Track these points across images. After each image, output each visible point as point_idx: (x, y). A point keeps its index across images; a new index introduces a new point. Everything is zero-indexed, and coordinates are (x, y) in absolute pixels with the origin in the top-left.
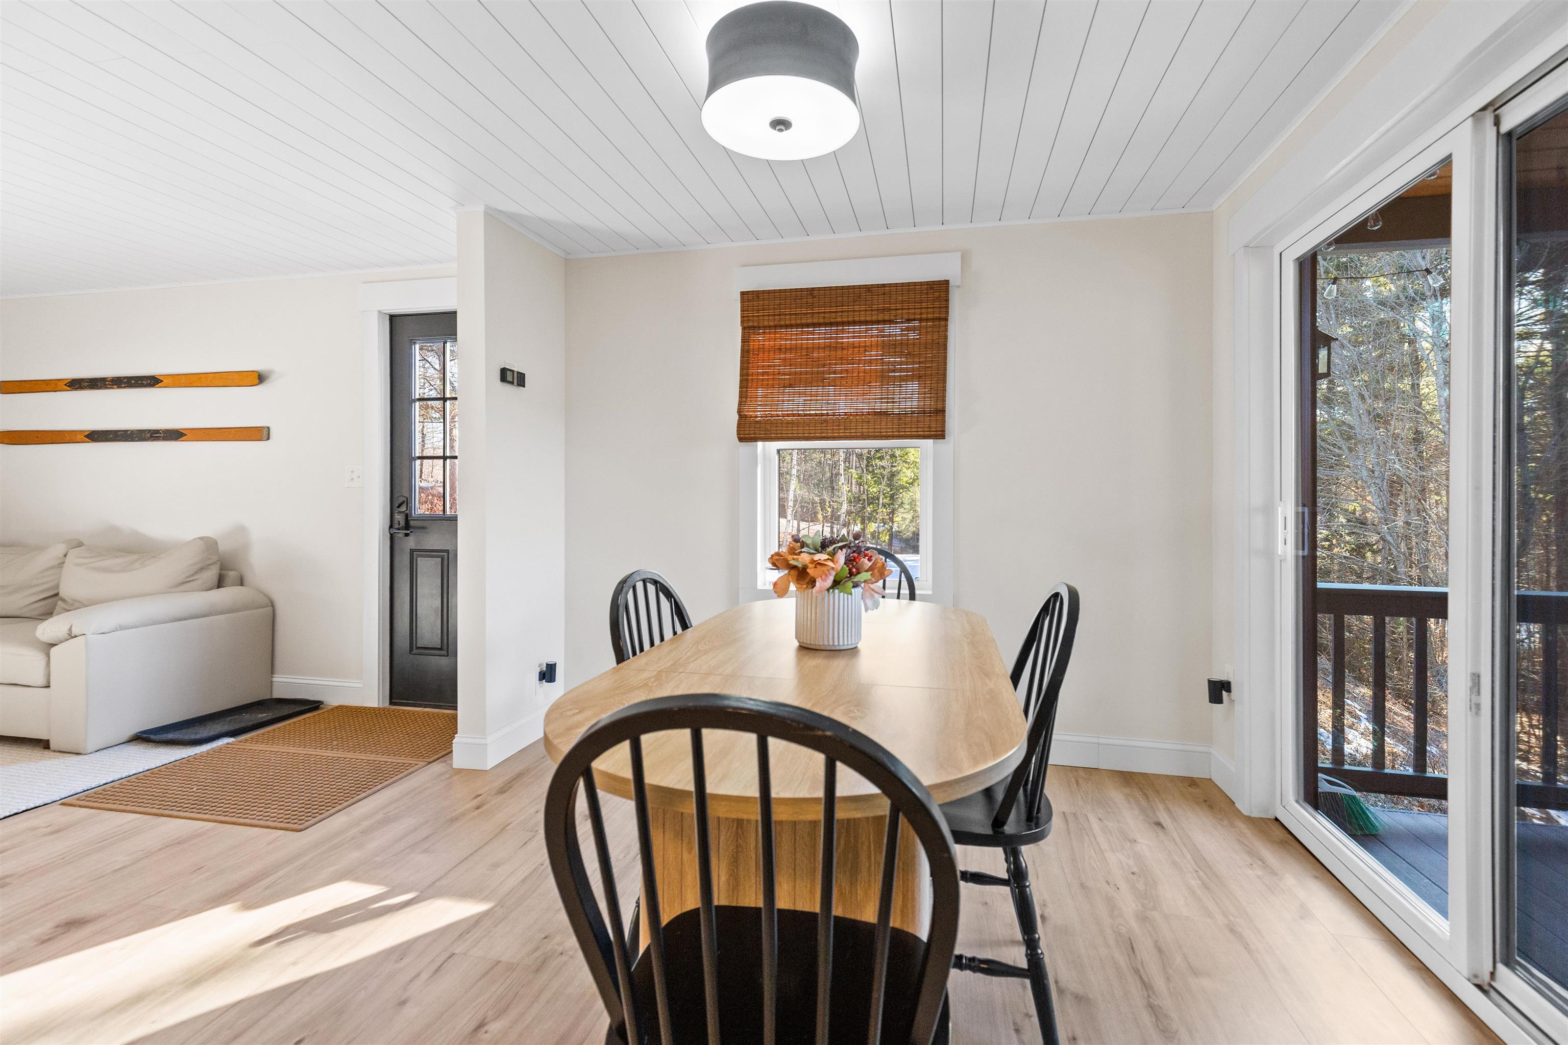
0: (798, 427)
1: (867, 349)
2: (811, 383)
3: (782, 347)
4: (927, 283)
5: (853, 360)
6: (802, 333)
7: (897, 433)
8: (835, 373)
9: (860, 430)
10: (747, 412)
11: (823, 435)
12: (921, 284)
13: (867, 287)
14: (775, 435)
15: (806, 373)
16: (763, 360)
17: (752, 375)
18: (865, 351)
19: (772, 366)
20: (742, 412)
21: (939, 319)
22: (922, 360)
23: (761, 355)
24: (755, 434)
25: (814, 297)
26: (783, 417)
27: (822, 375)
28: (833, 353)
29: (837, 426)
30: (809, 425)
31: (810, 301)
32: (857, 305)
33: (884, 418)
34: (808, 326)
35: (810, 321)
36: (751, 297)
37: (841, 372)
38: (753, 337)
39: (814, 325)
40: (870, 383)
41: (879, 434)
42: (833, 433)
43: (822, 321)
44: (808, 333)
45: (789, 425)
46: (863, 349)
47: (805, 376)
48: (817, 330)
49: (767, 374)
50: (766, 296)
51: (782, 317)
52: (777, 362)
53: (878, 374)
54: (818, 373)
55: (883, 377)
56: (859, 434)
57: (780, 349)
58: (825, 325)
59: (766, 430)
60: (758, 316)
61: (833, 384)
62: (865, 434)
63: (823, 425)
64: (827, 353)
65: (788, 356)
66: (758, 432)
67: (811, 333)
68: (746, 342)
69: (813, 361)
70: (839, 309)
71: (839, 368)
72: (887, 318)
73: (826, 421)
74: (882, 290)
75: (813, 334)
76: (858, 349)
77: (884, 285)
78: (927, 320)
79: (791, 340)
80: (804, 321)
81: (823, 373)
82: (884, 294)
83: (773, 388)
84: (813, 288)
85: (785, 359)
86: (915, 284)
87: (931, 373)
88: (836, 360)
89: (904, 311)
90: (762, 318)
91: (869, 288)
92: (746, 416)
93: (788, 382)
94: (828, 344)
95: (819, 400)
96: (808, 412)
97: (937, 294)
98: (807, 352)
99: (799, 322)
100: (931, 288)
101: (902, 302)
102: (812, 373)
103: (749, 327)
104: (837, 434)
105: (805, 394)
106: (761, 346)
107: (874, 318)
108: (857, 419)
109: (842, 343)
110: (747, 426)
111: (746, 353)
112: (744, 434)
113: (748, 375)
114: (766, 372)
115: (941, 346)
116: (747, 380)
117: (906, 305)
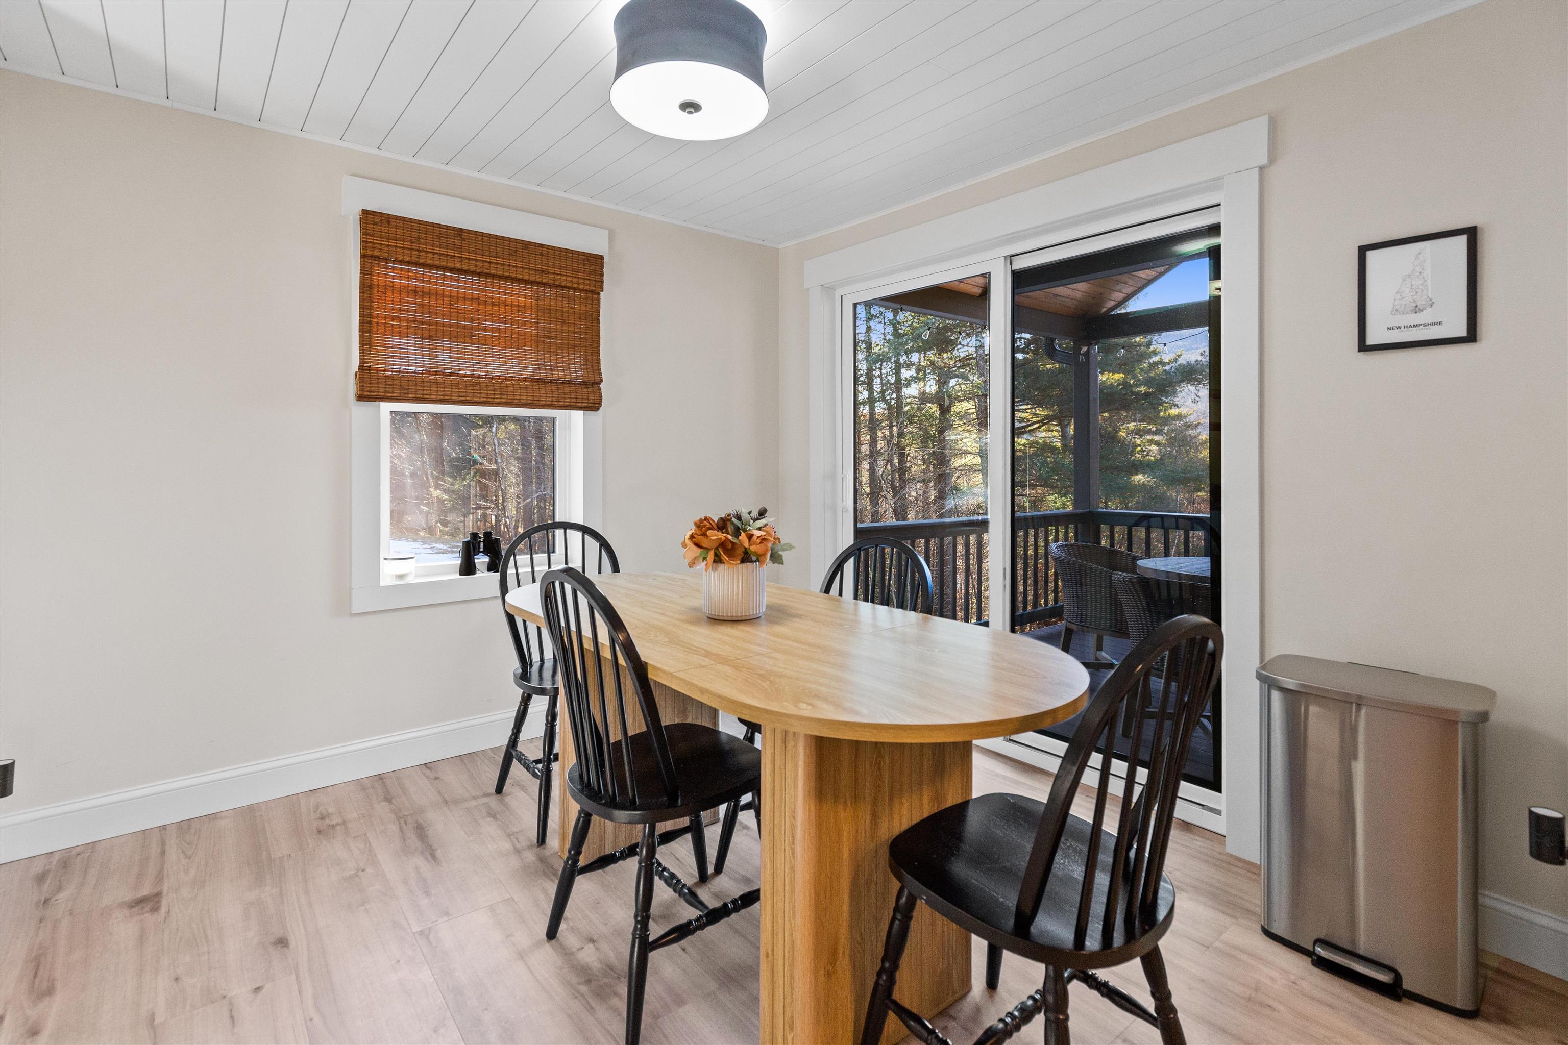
0: (444, 388)
1: (520, 309)
2: (457, 337)
3: (418, 289)
4: (584, 254)
5: (506, 318)
6: (444, 277)
7: (556, 403)
8: (485, 330)
9: (518, 397)
10: (374, 363)
11: (475, 399)
12: (579, 253)
13: (524, 242)
14: (414, 396)
15: (450, 325)
16: (393, 301)
17: (378, 317)
18: (519, 311)
19: (404, 311)
20: (366, 363)
21: (592, 292)
22: (576, 330)
23: (389, 294)
24: (385, 392)
25: (463, 240)
26: (422, 374)
27: (470, 331)
28: (482, 307)
29: (492, 390)
30: (458, 387)
31: (457, 242)
32: (513, 260)
33: (542, 386)
34: (451, 270)
35: (458, 266)
36: (377, 220)
37: (492, 330)
38: (376, 270)
39: (459, 271)
40: (525, 346)
41: (537, 402)
42: (487, 398)
43: (472, 268)
44: (451, 279)
45: (433, 385)
46: (517, 309)
47: (449, 329)
48: (462, 277)
49: (399, 319)
50: (400, 224)
51: (421, 254)
52: (412, 307)
53: (533, 338)
54: (465, 327)
55: (538, 342)
56: (516, 401)
57: (415, 292)
58: (473, 273)
59: (401, 388)
60: (388, 245)
61: (483, 342)
62: (523, 401)
63: (475, 388)
64: (475, 306)
65: (426, 301)
66: (391, 390)
67: (455, 280)
68: (367, 274)
69: (458, 312)
70: (493, 260)
71: (489, 324)
72: (545, 281)
73: (479, 384)
74: (539, 250)
75: (458, 281)
76: (510, 308)
77: (541, 246)
78: (581, 290)
79: (430, 283)
80: (450, 265)
81: (472, 328)
82: (542, 254)
83: (408, 337)
84: (461, 229)
85: (422, 305)
86: (572, 252)
87: (586, 345)
88: (486, 316)
89: (562, 277)
90: (393, 249)
91: (526, 245)
92: (370, 369)
93: (428, 332)
94: (476, 296)
95: (468, 359)
96: (457, 372)
97: (593, 267)
98: (450, 301)
99: (444, 264)
100: (588, 260)
101: (560, 268)
102: (458, 326)
103: (372, 257)
104: (492, 400)
105: (451, 350)
106: (388, 283)
107: (532, 278)
108: (513, 385)
109: (492, 298)
110: (374, 381)
111: (366, 288)
112: (370, 392)
113: (371, 316)
114: (396, 317)
115: (594, 318)
116: (370, 323)
117: (563, 272)
